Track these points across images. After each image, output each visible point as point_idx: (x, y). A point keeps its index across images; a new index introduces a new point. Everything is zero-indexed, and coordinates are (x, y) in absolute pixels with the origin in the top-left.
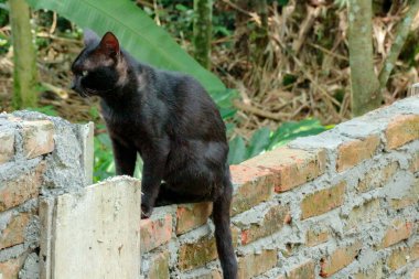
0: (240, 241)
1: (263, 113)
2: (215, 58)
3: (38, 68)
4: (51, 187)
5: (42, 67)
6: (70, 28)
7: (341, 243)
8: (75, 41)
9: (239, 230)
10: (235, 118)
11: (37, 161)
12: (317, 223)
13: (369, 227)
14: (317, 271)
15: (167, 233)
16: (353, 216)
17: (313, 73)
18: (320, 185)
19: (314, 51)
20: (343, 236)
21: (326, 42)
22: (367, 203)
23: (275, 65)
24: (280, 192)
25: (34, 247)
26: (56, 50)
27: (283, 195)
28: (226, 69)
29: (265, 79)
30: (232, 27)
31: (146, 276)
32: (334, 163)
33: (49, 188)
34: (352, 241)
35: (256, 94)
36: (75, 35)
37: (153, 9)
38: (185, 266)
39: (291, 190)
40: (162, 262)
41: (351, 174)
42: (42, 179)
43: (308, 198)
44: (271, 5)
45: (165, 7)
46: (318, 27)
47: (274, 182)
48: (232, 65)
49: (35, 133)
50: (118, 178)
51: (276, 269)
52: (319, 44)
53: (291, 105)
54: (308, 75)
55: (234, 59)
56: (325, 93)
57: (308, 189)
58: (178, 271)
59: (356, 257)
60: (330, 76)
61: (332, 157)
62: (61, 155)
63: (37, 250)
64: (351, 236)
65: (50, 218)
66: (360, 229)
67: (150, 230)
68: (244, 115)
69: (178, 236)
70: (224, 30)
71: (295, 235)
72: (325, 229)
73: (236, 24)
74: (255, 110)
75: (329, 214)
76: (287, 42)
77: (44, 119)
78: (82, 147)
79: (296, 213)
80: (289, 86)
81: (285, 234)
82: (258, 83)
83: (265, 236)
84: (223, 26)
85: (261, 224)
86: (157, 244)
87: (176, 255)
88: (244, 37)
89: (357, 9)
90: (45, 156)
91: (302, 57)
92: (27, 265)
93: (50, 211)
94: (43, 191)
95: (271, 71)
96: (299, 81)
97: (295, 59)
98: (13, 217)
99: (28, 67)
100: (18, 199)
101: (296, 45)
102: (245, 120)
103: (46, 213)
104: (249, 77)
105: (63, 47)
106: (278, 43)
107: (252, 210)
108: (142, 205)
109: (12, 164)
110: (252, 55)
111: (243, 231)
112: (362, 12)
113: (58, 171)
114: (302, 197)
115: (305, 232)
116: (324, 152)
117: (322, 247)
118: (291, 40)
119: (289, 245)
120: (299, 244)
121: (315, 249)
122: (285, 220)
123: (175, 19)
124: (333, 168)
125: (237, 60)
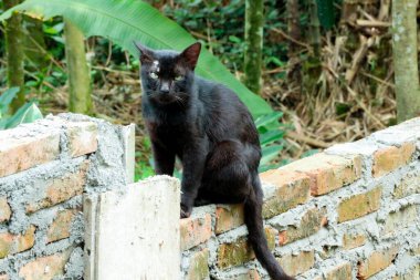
0: (277, 242)
1: (316, 142)
2: (268, 88)
3: (92, 100)
4: (94, 184)
5: (97, 98)
6: (125, 61)
7: (377, 247)
8: (129, 73)
9: (277, 231)
10: (288, 148)
11: (81, 160)
12: (354, 227)
13: (405, 231)
14: (354, 274)
15: (206, 232)
16: (389, 220)
17: (366, 103)
18: (356, 190)
19: (368, 81)
20: (379, 240)
21: (379, 72)
22: (403, 209)
23: (328, 95)
24: (317, 196)
25: (78, 241)
26: (110, 82)
27: (320, 199)
28: (279, 99)
29: (319, 109)
30: (285, 58)
31: (186, 273)
32: (369, 169)
33: (93, 186)
34: (389, 245)
35: (310, 123)
36: (129, 67)
37: (207, 41)
38: (224, 265)
39: (327, 194)
40: (201, 260)
41: (387, 180)
42: (86, 177)
43: (344, 202)
44: (325, 35)
45: (218, 39)
46: (371, 57)
47: (311, 187)
48: (285, 95)
49: (79, 133)
50: (159, 177)
51: (314, 270)
52: (373, 73)
53: (345, 134)
54: (362, 104)
55: (287, 89)
56: (378, 122)
57: (344, 193)
58: (217, 269)
59: (393, 261)
60: (384, 105)
61: (368, 163)
62: (105, 154)
63: (82, 245)
64: (388, 240)
65: (93, 214)
66: (396, 234)
67: (190, 229)
68: (297, 145)
69: (217, 235)
70: (277, 61)
71: (332, 238)
72: (361, 233)
73: (288, 55)
74: (307, 139)
75: (366, 218)
76: (340, 71)
77: (88, 120)
78: (124, 147)
79: (333, 216)
80: (342, 116)
81: (322, 237)
82: (311, 113)
83: (303, 237)
84: (276, 56)
85: (298, 226)
86: (197, 243)
87: (215, 254)
88: (297, 67)
89: (402, 30)
90: (88, 155)
91: (355, 87)
92: (72, 259)
93: (94, 207)
94: (87, 189)
95: (324, 101)
96: (352, 110)
97: (349, 89)
98: (59, 212)
99: (83, 98)
100: (63, 196)
101: (349, 75)
102: (298, 150)
103: (90, 209)
104: (302, 107)
105: (117, 78)
106: (331, 73)
107: (289, 212)
108: (182, 205)
109: (58, 162)
110: (305, 85)
111: (280, 232)
112: (407, 33)
113: (101, 169)
114: (339, 201)
115: (342, 235)
116: (360, 158)
117: (359, 250)
118: (345, 70)
119: (326, 247)
120: (336, 247)
121: (351, 252)
122: (322, 223)
123: (228, 51)
124: (368, 173)
125: (290, 90)
